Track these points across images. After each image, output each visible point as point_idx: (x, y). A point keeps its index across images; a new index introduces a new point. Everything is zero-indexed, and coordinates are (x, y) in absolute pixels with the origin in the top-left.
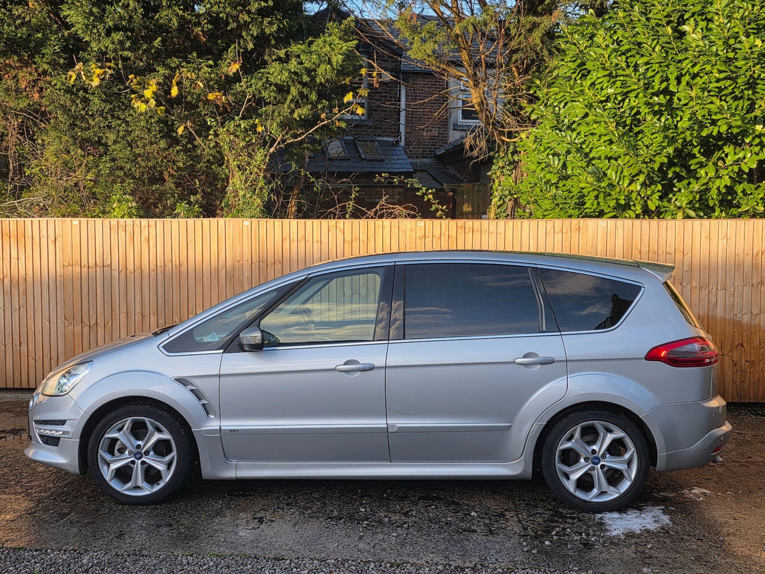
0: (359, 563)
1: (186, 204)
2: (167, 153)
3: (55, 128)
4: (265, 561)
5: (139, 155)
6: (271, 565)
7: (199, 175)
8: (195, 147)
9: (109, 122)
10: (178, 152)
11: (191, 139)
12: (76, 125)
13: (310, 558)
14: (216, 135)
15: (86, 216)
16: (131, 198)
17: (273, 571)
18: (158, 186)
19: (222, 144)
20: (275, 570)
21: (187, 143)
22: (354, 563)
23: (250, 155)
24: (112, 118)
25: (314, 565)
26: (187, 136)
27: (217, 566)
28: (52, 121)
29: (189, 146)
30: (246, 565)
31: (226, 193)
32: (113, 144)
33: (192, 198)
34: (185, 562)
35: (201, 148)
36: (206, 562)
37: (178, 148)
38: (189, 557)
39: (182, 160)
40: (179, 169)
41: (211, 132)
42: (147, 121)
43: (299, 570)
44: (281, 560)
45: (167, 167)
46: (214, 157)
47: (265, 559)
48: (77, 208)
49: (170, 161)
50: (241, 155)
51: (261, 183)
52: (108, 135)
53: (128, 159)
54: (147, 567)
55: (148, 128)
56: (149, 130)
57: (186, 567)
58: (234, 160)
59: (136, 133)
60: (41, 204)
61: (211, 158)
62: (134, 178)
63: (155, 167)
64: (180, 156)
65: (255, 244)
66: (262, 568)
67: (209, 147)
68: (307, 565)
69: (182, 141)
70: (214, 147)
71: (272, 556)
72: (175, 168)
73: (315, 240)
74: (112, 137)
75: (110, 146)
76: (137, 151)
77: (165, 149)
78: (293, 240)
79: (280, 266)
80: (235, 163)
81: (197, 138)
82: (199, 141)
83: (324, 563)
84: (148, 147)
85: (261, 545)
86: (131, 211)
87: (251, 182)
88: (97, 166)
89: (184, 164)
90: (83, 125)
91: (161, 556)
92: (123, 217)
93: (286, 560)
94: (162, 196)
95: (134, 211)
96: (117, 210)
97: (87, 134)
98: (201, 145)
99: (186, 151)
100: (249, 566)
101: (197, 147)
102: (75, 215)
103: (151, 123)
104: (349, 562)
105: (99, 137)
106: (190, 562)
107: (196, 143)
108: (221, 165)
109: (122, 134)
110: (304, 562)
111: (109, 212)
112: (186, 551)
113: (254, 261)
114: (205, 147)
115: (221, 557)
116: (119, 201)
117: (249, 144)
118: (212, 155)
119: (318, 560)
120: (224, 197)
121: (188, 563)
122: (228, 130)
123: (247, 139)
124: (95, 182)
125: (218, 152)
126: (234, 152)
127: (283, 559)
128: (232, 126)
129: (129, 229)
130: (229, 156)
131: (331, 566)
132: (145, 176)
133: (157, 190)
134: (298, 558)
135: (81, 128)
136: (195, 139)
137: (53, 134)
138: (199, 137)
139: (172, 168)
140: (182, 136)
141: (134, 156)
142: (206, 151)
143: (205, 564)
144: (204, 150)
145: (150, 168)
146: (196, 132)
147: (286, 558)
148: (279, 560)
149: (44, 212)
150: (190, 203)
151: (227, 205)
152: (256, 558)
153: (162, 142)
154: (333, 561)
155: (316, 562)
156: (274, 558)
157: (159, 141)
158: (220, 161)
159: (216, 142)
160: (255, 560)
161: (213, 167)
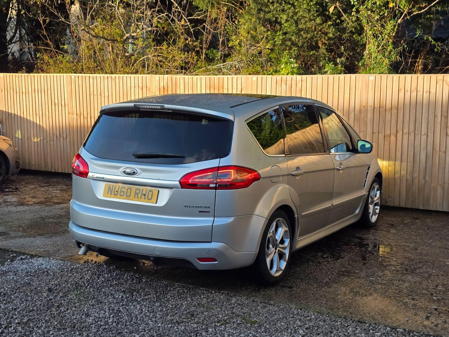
0: (422, 335)
1: (332, 64)
2: (321, 27)
3: (249, 13)
4: (351, 321)
5: (302, 30)
6: (355, 325)
7: (345, 43)
8: (342, 21)
9: (283, 7)
10: (329, 26)
11: (339, 16)
12: (262, 10)
13: (385, 325)
14: (358, 11)
15: (264, 74)
16: (294, 61)
17: (355, 329)
18: (314, 52)
19: (362, 18)
20: (357, 329)
21: (336, 19)
22: (417, 334)
23: (382, 26)
24: (285, 4)
25: (387, 330)
26: (336, 14)
27: (316, 319)
28: (247, 8)
29: (338, 21)
30: (337, 322)
31: (363, 56)
32: (285, 23)
33: (338, 60)
34: (296, 312)
35: (347, 22)
36: (309, 315)
37: (330, 23)
38: (299, 310)
39: (331, 32)
40: (330, 39)
41: (354, 9)
42: (308, 4)
43: (374, 332)
44: (363, 323)
45: (321, 37)
46: (356, 28)
47: (351, 320)
48: (259, 68)
49: (323, 33)
50: (376, 26)
51: (390, 47)
52: (282, 16)
53: (294, 32)
54: (271, 312)
55: (308, 9)
56: (309, 11)
57: (296, 316)
58: (370, 30)
59: (301, 14)
60: (237, 66)
61: (353, 29)
62: (298, 46)
63: (312, 38)
64: (331, 29)
65: (378, 94)
66: (348, 326)
67: (352, 21)
68: (382, 330)
69: (332, 17)
70: (356, 21)
71: (356, 319)
72: (326, 38)
73: (425, 90)
74: (285, 17)
75: (283, 24)
76: (300, 26)
77: (321, 24)
78: (407, 91)
79: (396, 111)
80: (371, 32)
81: (344, 14)
82: (345, 17)
83: (394, 330)
84: (308, 24)
85: (351, 310)
86: (293, 70)
87: (383, 46)
88: (274, 39)
89: (333, 35)
90: (267, 9)
91: (281, 307)
92: (287, 74)
93: (367, 323)
94: (317, 60)
95: (295, 70)
96: (284, 69)
97: (269, 16)
98: (346, 20)
99: (335, 25)
100: (339, 323)
101: (343, 21)
102: (258, 73)
103: (311, 5)
104: (414, 333)
105: (276, 18)
106: (300, 313)
107: (343, 18)
108: (360, 35)
109: (291, 14)
110: (380, 327)
111: (279, 71)
112: (297, 306)
113: (376, 107)
114: (349, 21)
115: (320, 314)
116: (286, 63)
117: (382, 17)
118: (354, 27)
119: (390, 328)
120: (362, 59)
121: (298, 314)
122: (366, 7)
123: (381, 13)
124: (272, 50)
125: (359, 24)
126: (370, 24)
127: (364, 322)
128: (370, 4)
129: (289, 83)
130: (367, 28)
131: (399, 333)
132: (306, 44)
133: (314, 54)
134: (376, 324)
135: (265, 12)
136: (342, 16)
137: (247, 17)
138: (345, 13)
139: (325, 38)
140: (332, 13)
141: (298, 30)
142: (350, 24)
143: (309, 316)
144: (348, 23)
145: (309, 39)
146: (343, 10)
147: (367, 322)
148: (361, 323)
149: (238, 71)
150: (336, 64)
151: (363, 65)
152: (345, 318)
153: (318, 19)
154: (401, 330)
155: (388, 328)
156: (358, 321)
157: (316, 18)
158: (360, 31)
159: (357, 17)
160: (344, 320)
161: (354, 36)
